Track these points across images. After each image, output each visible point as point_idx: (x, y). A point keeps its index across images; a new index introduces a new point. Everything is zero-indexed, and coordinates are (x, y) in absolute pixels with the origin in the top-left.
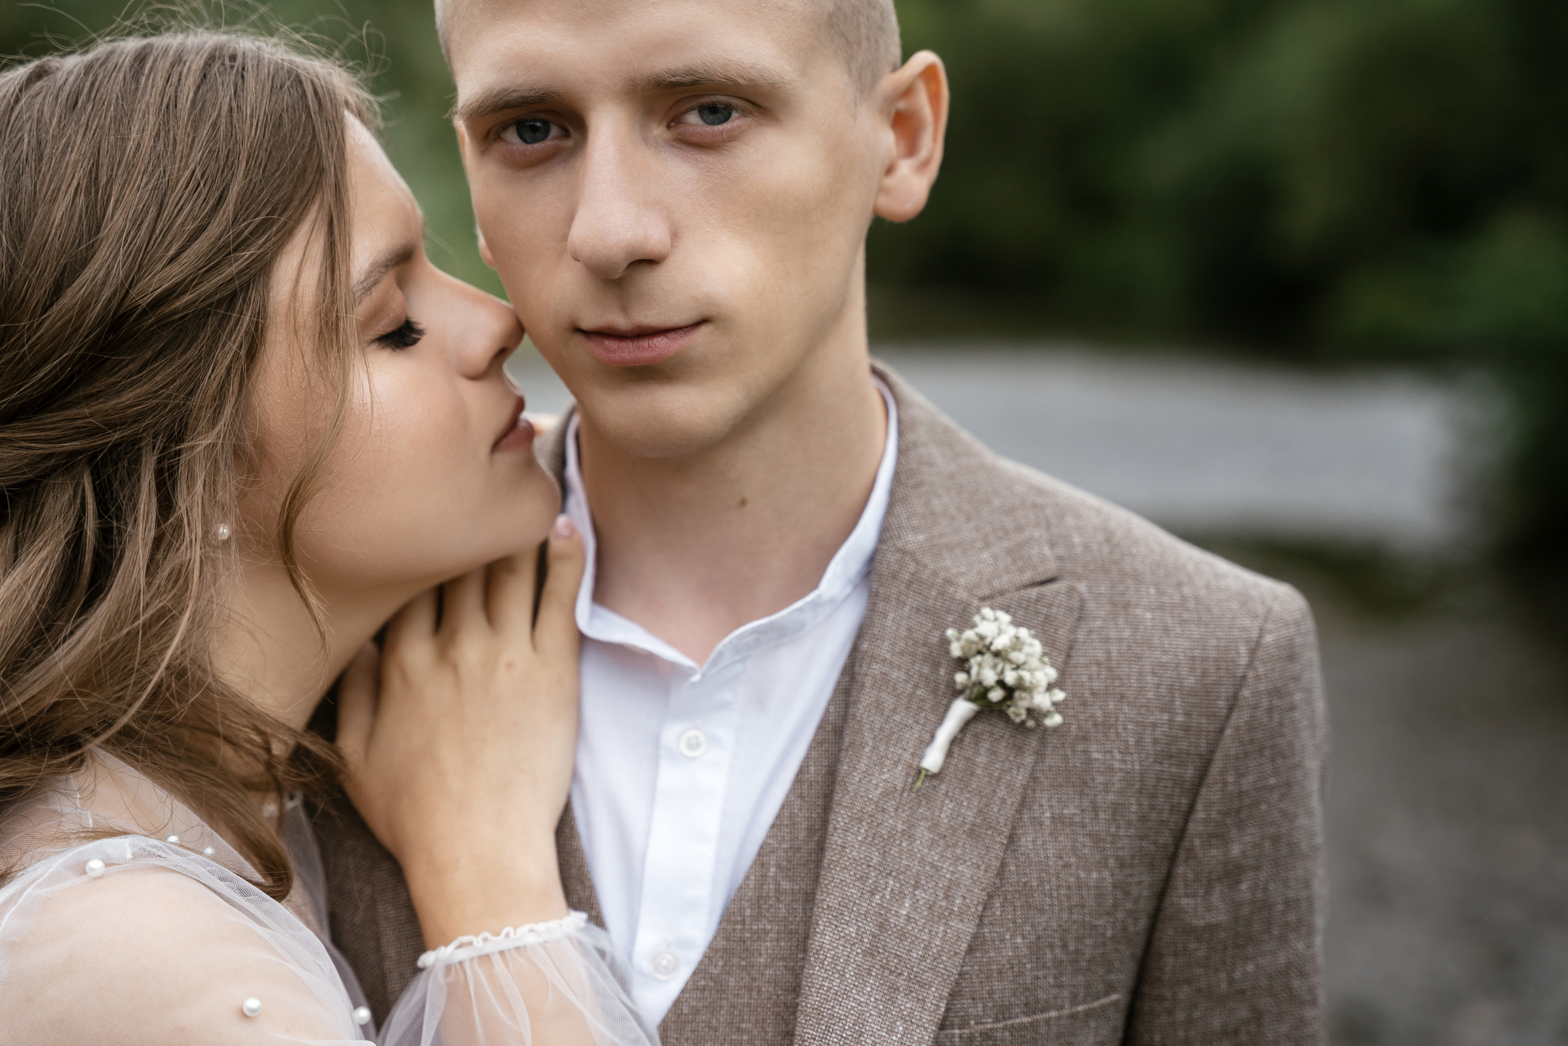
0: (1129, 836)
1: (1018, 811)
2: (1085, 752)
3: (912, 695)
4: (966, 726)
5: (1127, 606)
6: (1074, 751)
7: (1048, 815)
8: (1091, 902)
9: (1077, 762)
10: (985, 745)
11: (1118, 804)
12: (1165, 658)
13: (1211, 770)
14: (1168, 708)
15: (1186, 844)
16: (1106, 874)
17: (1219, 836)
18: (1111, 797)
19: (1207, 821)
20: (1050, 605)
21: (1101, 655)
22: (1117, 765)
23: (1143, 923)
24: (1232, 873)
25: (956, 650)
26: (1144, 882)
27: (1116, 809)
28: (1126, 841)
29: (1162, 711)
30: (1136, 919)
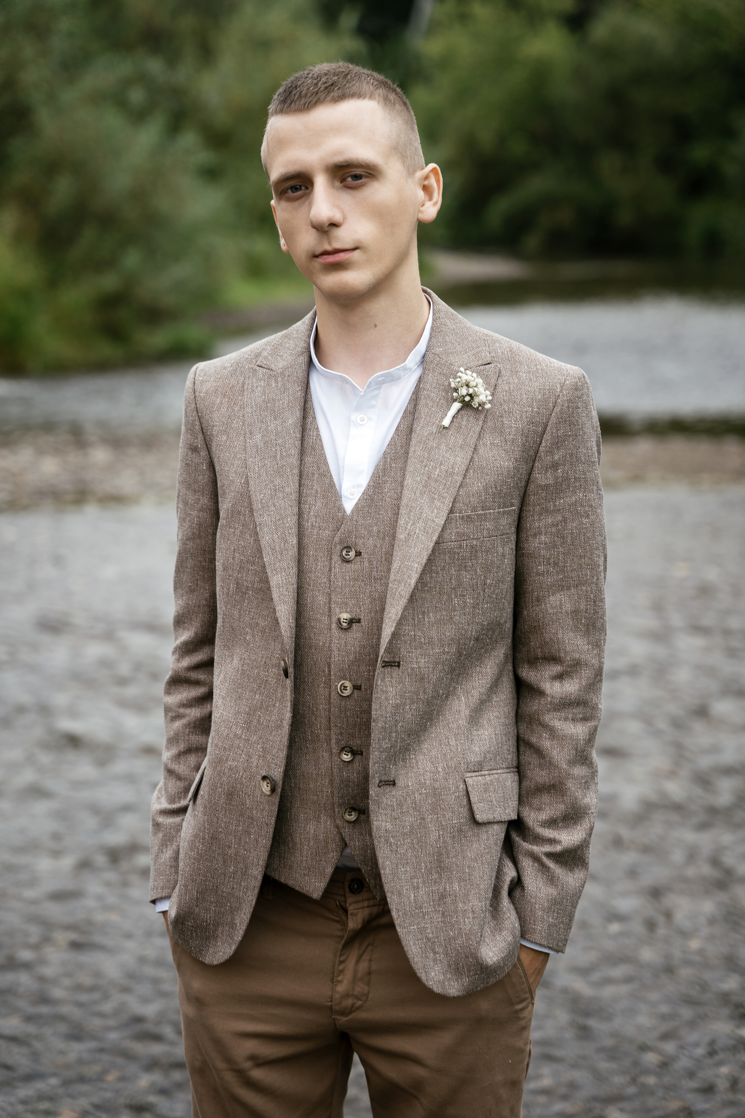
1: (478, 440)
3: (438, 401)
4: (459, 411)
5: (517, 372)
6: (498, 421)
7: (489, 442)
8: (506, 473)
10: (466, 417)
11: (515, 439)
12: (530, 389)
13: (548, 428)
14: (531, 406)
15: (539, 455)
16: (511, 463)
17: (550, 451)
18: (512, 436)
19: (546, 446)
20: (489, 372)
21: (507, 388)
22: (513, 425)
23: (523, 483)
24: (555, 466)
25: (453, 385)
26: (524, 470)
28: (517, 452)
30: (521, 481)
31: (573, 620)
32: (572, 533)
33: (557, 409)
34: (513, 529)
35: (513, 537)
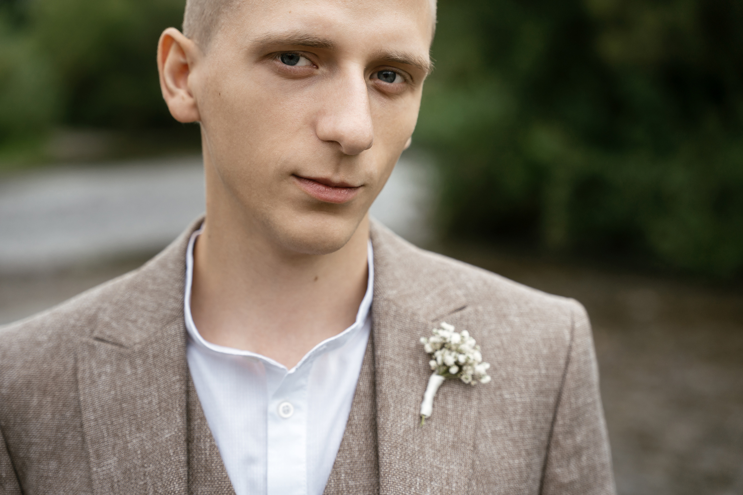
0: (530, 438)
1: (475, 431)
2: (501, 395)
3: (408, 376)
4: (439, 388)
5: (505, 316)
6: (495, 395)
7: (489, 431)
9: (497, 401)
10: (450, 399)
11: (522, 421)
12: (531, 341)
13: (563, 398)
14: (537, 367)
15: (554, 439)
16: (522, 460)
17: (570, 433)
18: (518, 418)
19: (564, 425)
20: (468, 320)
21: (498, 343)
22: (518, 400)
25: (427, 349)
26: (537, 461)
27: (521, 424)
28: (529, 441)
29: (535, 369)
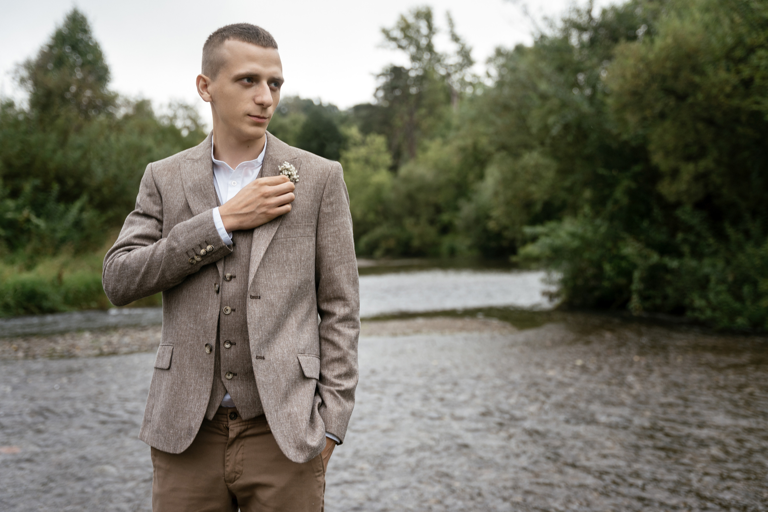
5: (309, 162)
8: (307, 207)
13: (326, 186)
15: (323, 198)
17: (328, 197)
19: (326, 194)
23: (317, 213)
24: (331, 204)
25: (280, 169)
26: (316, 205)
29: (316, 176)
30: (315, 212)
31: (347, 278)
32: (343, 237)
33: (331, 177)
34: (314, 235)
35: (314, 239)
